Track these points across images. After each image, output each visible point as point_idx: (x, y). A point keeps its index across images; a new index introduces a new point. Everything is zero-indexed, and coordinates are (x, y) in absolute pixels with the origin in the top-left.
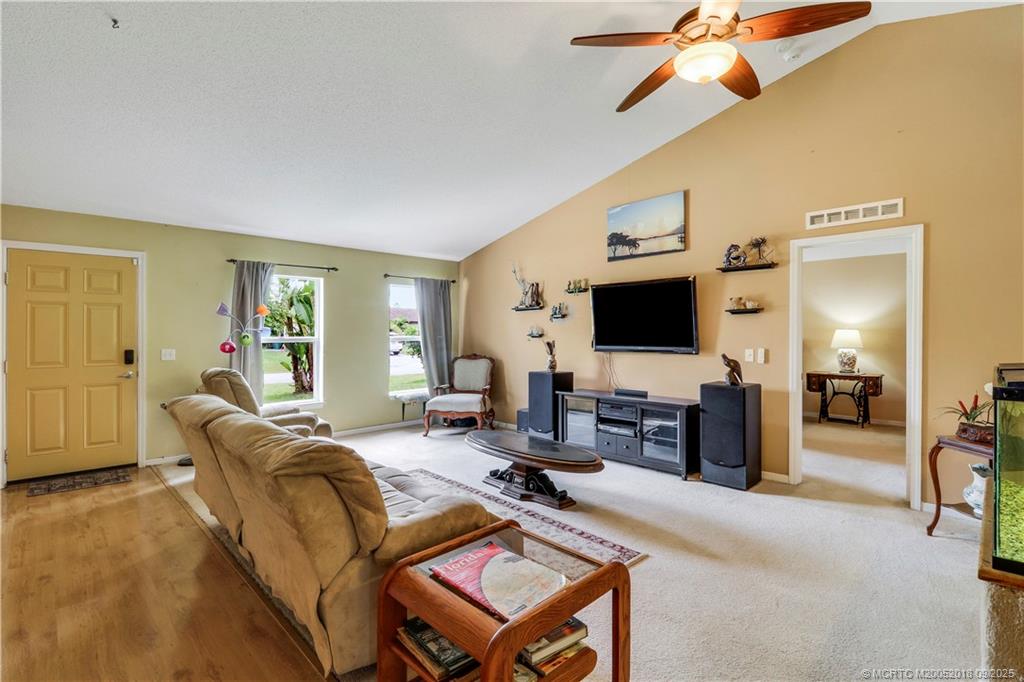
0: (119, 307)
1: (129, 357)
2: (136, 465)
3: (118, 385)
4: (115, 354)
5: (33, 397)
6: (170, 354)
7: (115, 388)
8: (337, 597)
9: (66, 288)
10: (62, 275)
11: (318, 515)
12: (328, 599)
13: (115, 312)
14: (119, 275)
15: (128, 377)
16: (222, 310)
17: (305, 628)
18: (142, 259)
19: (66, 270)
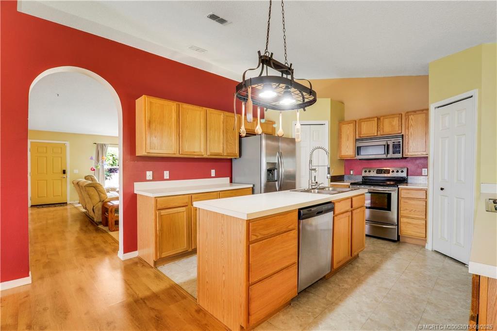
0: (61, 158)
1: (64, 172)
2: (66, 203)
3: (61, 180)
4: (61, 171)
5: (38, 182)
6: (76, 171)
7: (60, 181)
8: (96, 208)
9: (46, 152)
10: (45, 148)
11: (92, 193)
12: (94, 208)
13: (60, 159)
14: (61, 148)
15: (64, 178)
16: (92, 158)
17: (93, 218)
18: (68, 143)
19: (46, 147)
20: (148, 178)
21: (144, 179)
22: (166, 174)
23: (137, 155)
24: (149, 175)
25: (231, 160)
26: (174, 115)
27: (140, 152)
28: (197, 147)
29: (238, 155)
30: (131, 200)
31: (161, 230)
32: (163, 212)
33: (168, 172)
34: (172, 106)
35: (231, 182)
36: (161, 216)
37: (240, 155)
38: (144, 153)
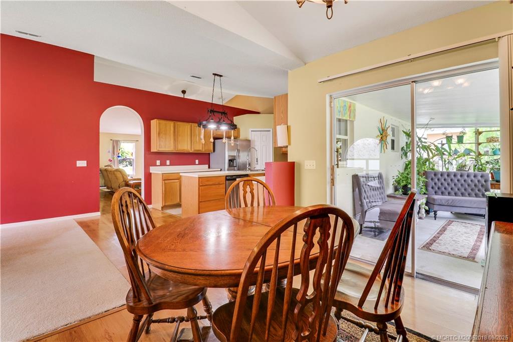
12: (120, 185)
16: (109, 152)
20: (157, 164)
21: (155, 165)
22: (168, 162)
23: (152, 151)
24: (158, 162)
25: (209, 153)
26: (172, 129)
27: (153, 149)
28: (186, 146)
29: (213, 151)
30: (148, 177)
31: (165, 191)
32: (166, 181)
33: (169, 161)
34: (171, 124)
35: (209, 167)
36: (165, 183)
37: (214, 151)
38: (155, 151)
